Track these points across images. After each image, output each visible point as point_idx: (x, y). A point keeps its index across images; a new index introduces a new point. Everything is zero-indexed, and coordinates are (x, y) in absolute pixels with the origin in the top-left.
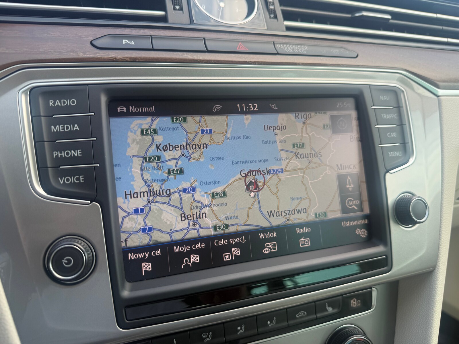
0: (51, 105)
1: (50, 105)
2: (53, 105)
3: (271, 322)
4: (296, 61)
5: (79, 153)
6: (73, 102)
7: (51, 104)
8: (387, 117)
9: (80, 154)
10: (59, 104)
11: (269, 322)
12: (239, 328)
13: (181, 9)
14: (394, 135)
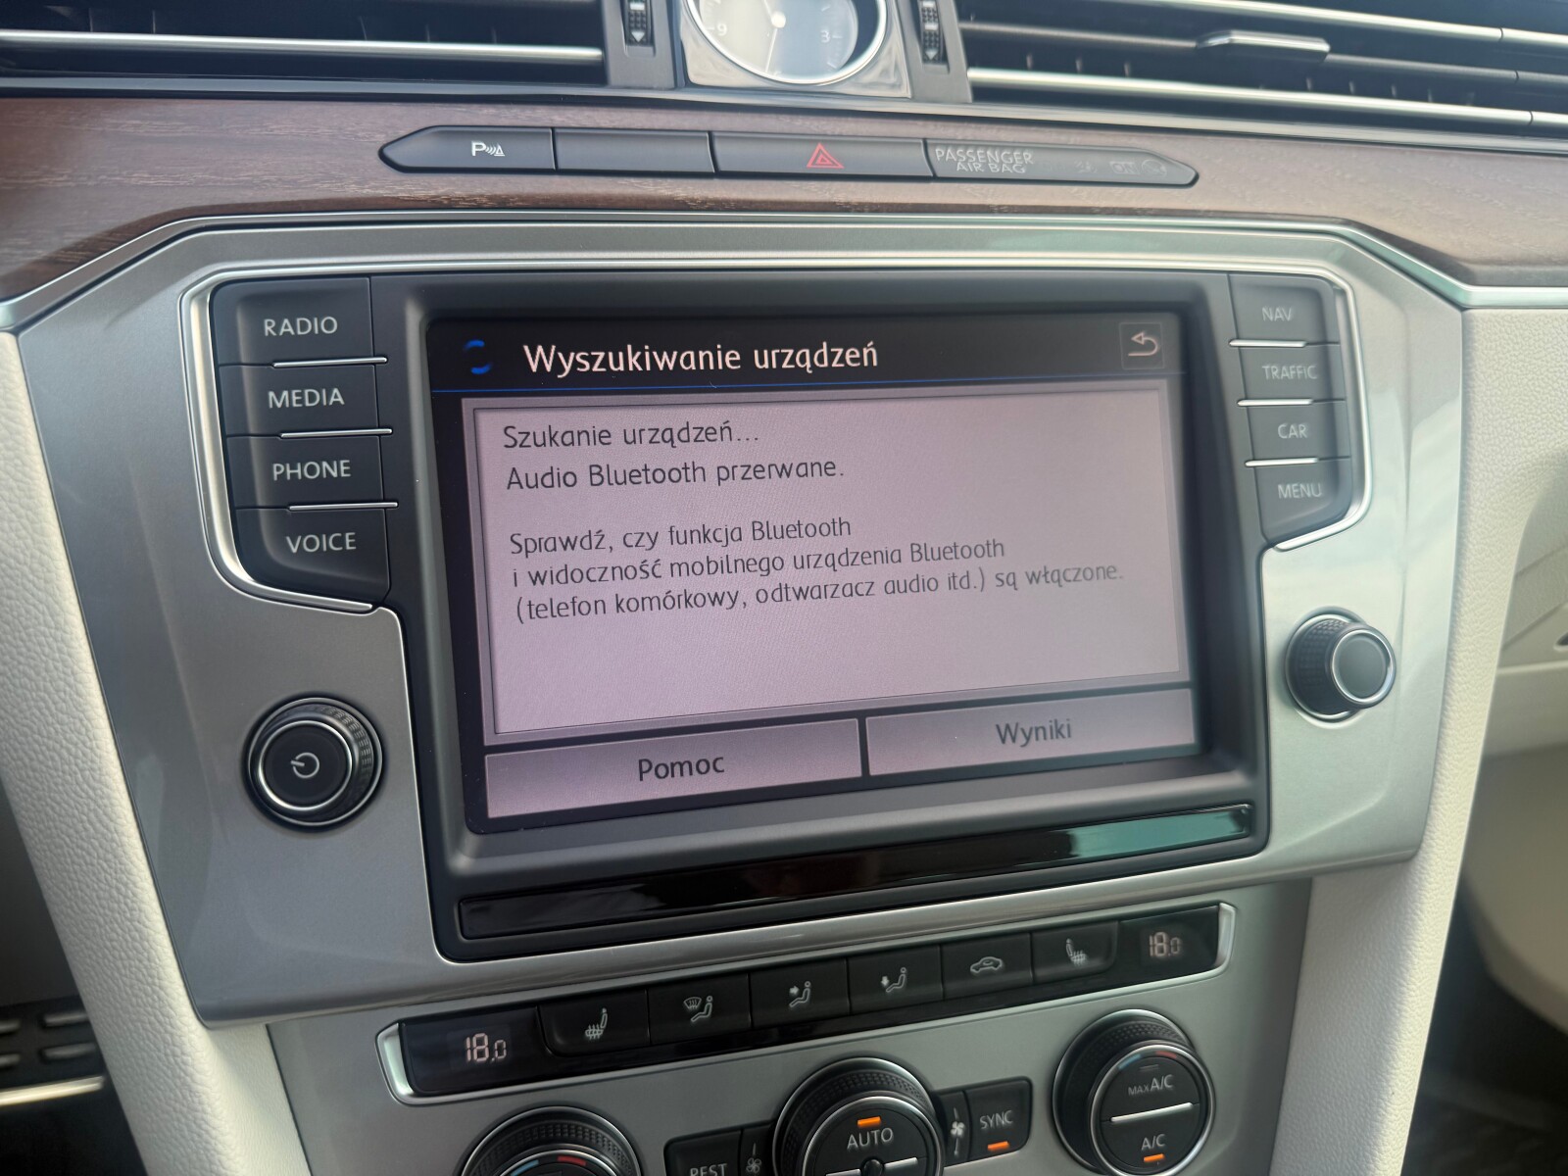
0: (269, 332)
1: (267, 334)
2: (274, 334)
3: (893, 980)
4: (989, 201)
5: (343, 468)
6: (329, 325)
7: (268, 329)
8: (1280, 374)
9: (346, 471)
10: (290, 330)
11: (885, 981)
12: (794, 991)
13: (649, 40)
14: (1301, 431)
